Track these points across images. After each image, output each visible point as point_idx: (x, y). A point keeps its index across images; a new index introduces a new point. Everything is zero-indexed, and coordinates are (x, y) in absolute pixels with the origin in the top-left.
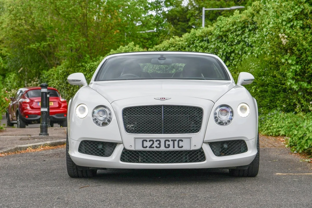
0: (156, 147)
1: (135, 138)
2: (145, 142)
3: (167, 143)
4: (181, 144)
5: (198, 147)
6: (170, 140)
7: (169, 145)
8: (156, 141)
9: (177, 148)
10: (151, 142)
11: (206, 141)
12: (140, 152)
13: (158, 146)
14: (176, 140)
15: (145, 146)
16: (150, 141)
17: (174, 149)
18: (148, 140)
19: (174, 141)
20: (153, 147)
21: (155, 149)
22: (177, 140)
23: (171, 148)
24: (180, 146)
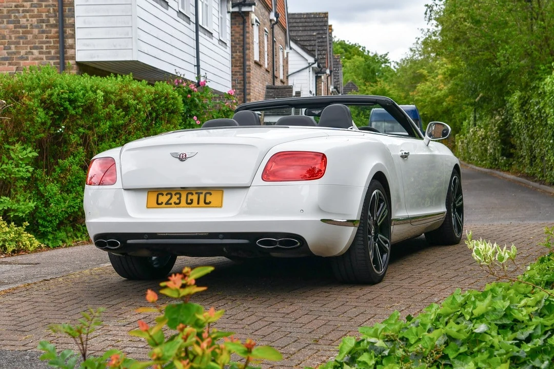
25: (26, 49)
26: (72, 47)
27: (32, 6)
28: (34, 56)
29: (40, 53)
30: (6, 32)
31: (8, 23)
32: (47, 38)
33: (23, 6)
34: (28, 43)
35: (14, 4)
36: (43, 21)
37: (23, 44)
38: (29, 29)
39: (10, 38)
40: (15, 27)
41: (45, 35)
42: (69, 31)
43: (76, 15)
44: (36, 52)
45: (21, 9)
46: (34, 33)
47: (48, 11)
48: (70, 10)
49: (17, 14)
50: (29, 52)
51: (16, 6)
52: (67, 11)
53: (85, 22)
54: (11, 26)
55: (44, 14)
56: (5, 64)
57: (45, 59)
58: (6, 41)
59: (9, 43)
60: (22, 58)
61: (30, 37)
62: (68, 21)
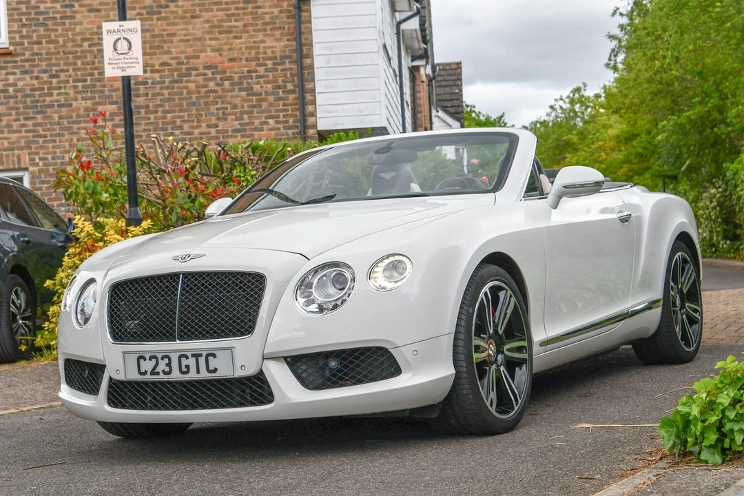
0: (163, 371)
1: (125, 353)
2: (141, 361)
3: (184, 362)
4: (213, 363)
5: (250, 371)
6: (189, 354)
7: (187, 367)
8: (162, 359)
9: (204, 375)
10: (154, 361)
11: (268, 354)
12: (137, 383)
13: (167, 369)
14: (201, 355)
15: (142, 370)
16: (151, 358)
17: (198, 375)
18: (147, 356)
19: (197, 356)
20: (158, 374)
21: (162, 377)
22: (204, 354)
23: (193, 375)
24: (211, 368)
25: (261, 119)
26: (313, 114)
27: (266, 70)
28: (270, 127)
29: (277, 122)
30: (238, 101)
31: (240, 90)
32: (284, 105)
33: (257, 71)
34: (263, 112)
35: (246, 69)
36: (279, 87)
37: (257, 113)
38: (263, 96)
39: (243, 107)
40: (248, 95)
41: (281, 103)
42: (309, 97)
43: (316, 78)
44: (271, 121)
45: (254, 74)
46: (269, 100)
47: (285, 76)
48: (309, 74)
49: (249, 81)
50: (265, 122)
51: (248, 72)
52: (306, 74)
53: (326, 86)
54: (244, 94)
55: (280, 79)
56: (237, 137)
57: (282, 128)
58: (238, 110)
59: (242, 113)
60: (256, 129)
61: (265, 105)
62: (308, 86)
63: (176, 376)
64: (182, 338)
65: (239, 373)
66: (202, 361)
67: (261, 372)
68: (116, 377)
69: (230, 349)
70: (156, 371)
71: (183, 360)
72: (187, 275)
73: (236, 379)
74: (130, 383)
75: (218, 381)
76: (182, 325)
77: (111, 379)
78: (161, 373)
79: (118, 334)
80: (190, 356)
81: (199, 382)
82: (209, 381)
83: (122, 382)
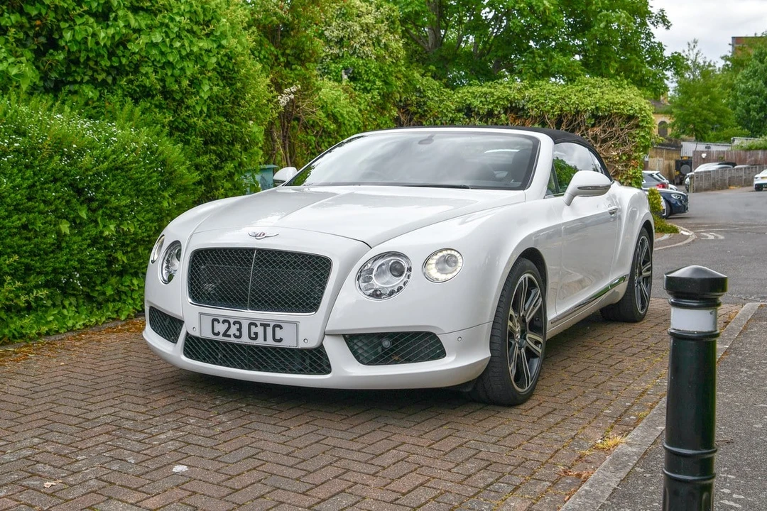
0: (234, 335)
1: (201, 314)
2: (216, 323)
3: (253, 329)
4: (279, 333)
5: (312, 344)
6: (258, 323)
7: (256, 334)
8: (234, 323)
9: (270, 342)
10: (226, 324)
11: (330, 331)
12: (211, 341)
13: (238, 334)
14: (269, 325)
15: (216, 331)
16: (224, 322)
17: (265, 343)
18: (221, 319)
19: (265, 326)
20: (229, 336)
21: (233, 339)
22: (272, 324)
23: (260, 341)
24: (277, 337)
63: (245, 340)
64: (253, 308)
65: (302, 345)
66: (269, 330)
67: (321, 346)
68: (192, 333)
69: (296, 323)
70: (228, 333)
71: (253, 327)
72: (260, 251)
73: (298, 349)
74: (204, 340)
75: (283, 349)
76: (253, 295)
77: (187, 334)
78: (232, 336)
79: (196, 295)
80: (259, 325)
81: (265, 348)
82: (274, 349)
83: (197, 338)
